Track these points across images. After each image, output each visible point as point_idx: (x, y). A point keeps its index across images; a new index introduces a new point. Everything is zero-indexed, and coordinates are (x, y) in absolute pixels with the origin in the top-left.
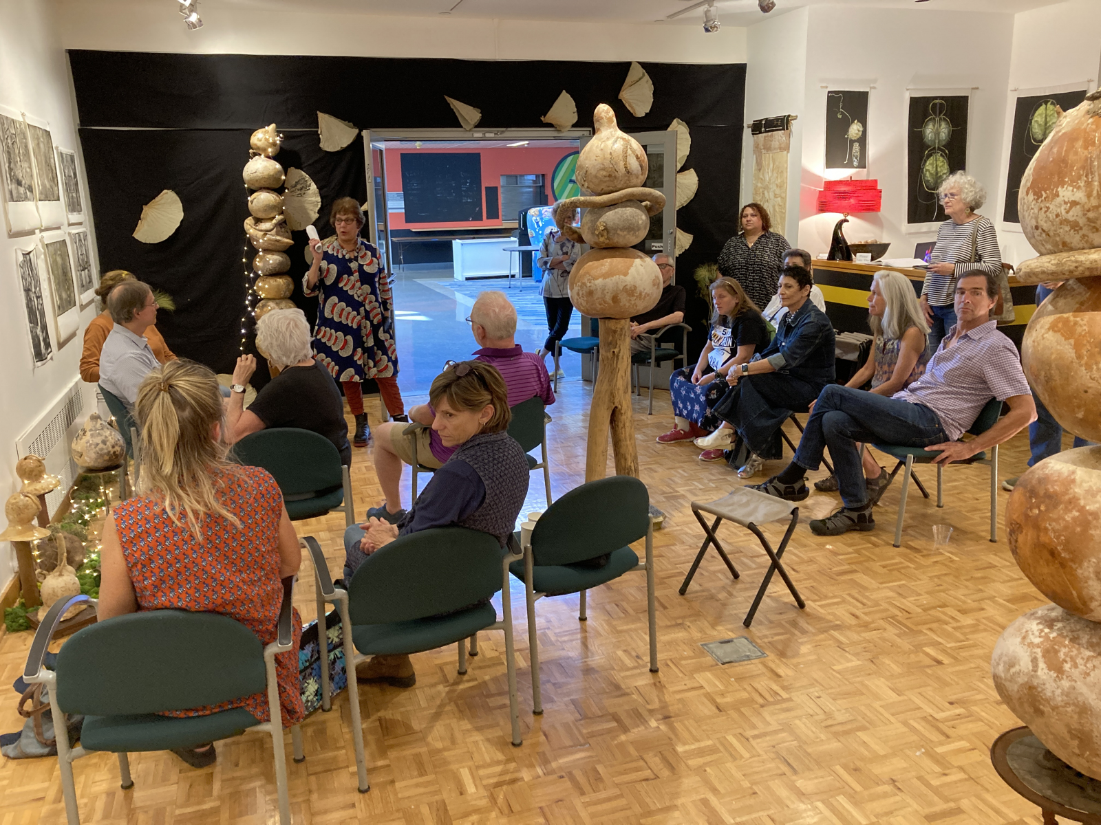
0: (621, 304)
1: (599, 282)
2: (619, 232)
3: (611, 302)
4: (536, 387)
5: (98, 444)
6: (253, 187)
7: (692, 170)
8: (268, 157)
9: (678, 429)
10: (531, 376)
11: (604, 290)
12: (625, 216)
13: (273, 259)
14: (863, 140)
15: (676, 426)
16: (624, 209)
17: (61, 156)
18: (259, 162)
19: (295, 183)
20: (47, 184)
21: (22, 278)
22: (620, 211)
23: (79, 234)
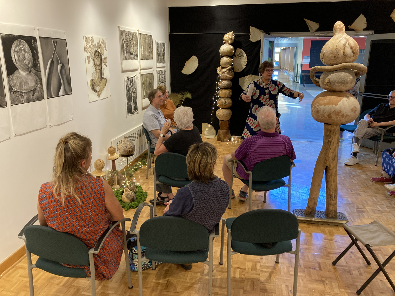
0: (332, 119)
1: (322, 107)
2: (336, 84)
3: (327, 117)
4: (283, 151)
5: (124, 147)
6: (222, 55)
8: (229, 44)
9: (383, 176)
10: (281, 146)
11: (324, 111)
12: (340, 76)
13: (225, 83)
15: (382, 175)
16: (340, 73)
17: (157, 44)
18: (226, 46)
19: (238, 54)
20: (147, 54)
21: (126, 86)
22: (338, 74)
23: (162, 71)
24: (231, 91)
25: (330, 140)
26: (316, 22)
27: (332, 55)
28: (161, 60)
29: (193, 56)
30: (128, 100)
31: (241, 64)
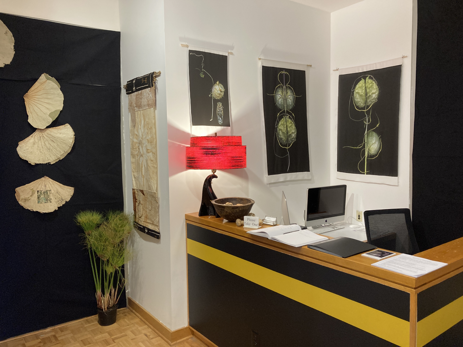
7: (68, 124)
14: (225, 100)
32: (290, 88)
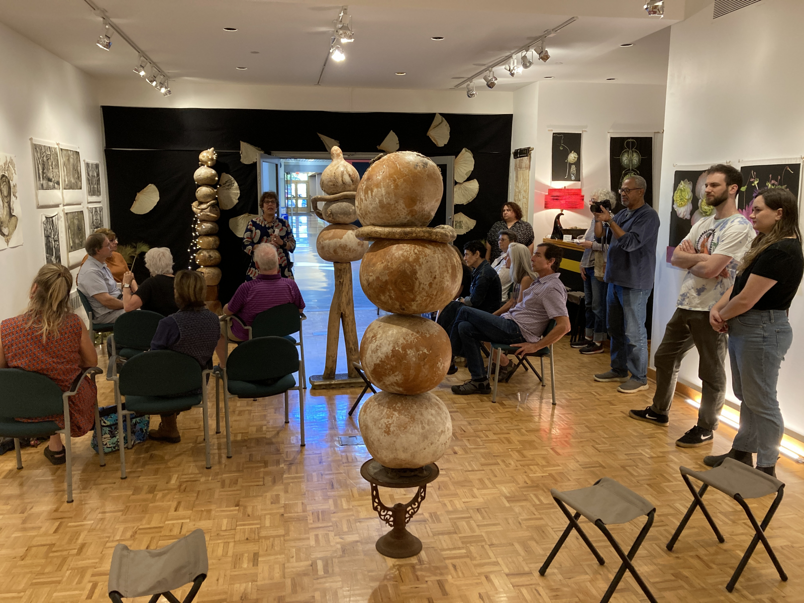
0: (340, 254)
1: (327, 241)
2: (339, 215)
3: (333, 252)
4: (288, 298)
6: (199, 184)
7: (475, 181)
8: (208, 167)
10: (284, 291)
11: (329, 246)
12: (342, 207)
13: (206, 226)
14: (578, 163)
16: (342, 203)
17: (87, 165)
18: (203, 169)
19: (224, 182)
20: (73, 181)
21: (44, 230)
22: (339, 204)
23: (96, 208)
24: (217, 238)
25: (341, 280)
26: (335, 139)
27: (331, 183)
28: (93, 192)
29: (150, 185)
30: (47, 253)
31: (231, 198)
32: (636, 152)
